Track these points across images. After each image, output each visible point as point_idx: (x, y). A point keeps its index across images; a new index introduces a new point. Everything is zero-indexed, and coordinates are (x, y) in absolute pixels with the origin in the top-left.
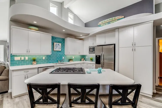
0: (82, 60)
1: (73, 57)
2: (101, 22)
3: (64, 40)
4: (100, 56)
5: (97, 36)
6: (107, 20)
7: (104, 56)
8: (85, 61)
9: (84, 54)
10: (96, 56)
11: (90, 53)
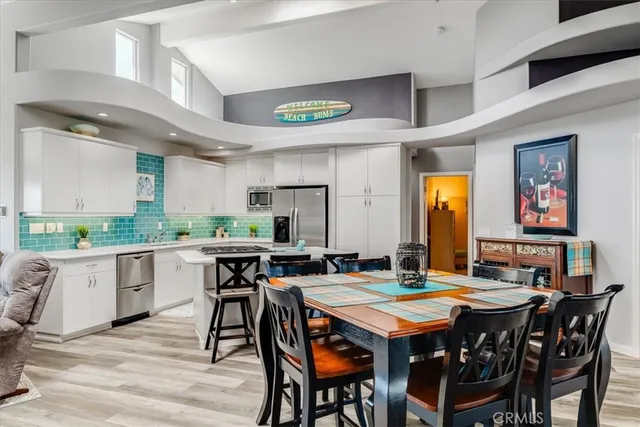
0: (218, 233)
1: (190, 223)
2: (285, 106)
3: (160, 161)
4: (287, 219)
5: (278, 156)
6: (304, 104)
7: (300, 218)
8: (230, 236)
9: (227, 212)
10: (276, 219)
11: (250, 210)
